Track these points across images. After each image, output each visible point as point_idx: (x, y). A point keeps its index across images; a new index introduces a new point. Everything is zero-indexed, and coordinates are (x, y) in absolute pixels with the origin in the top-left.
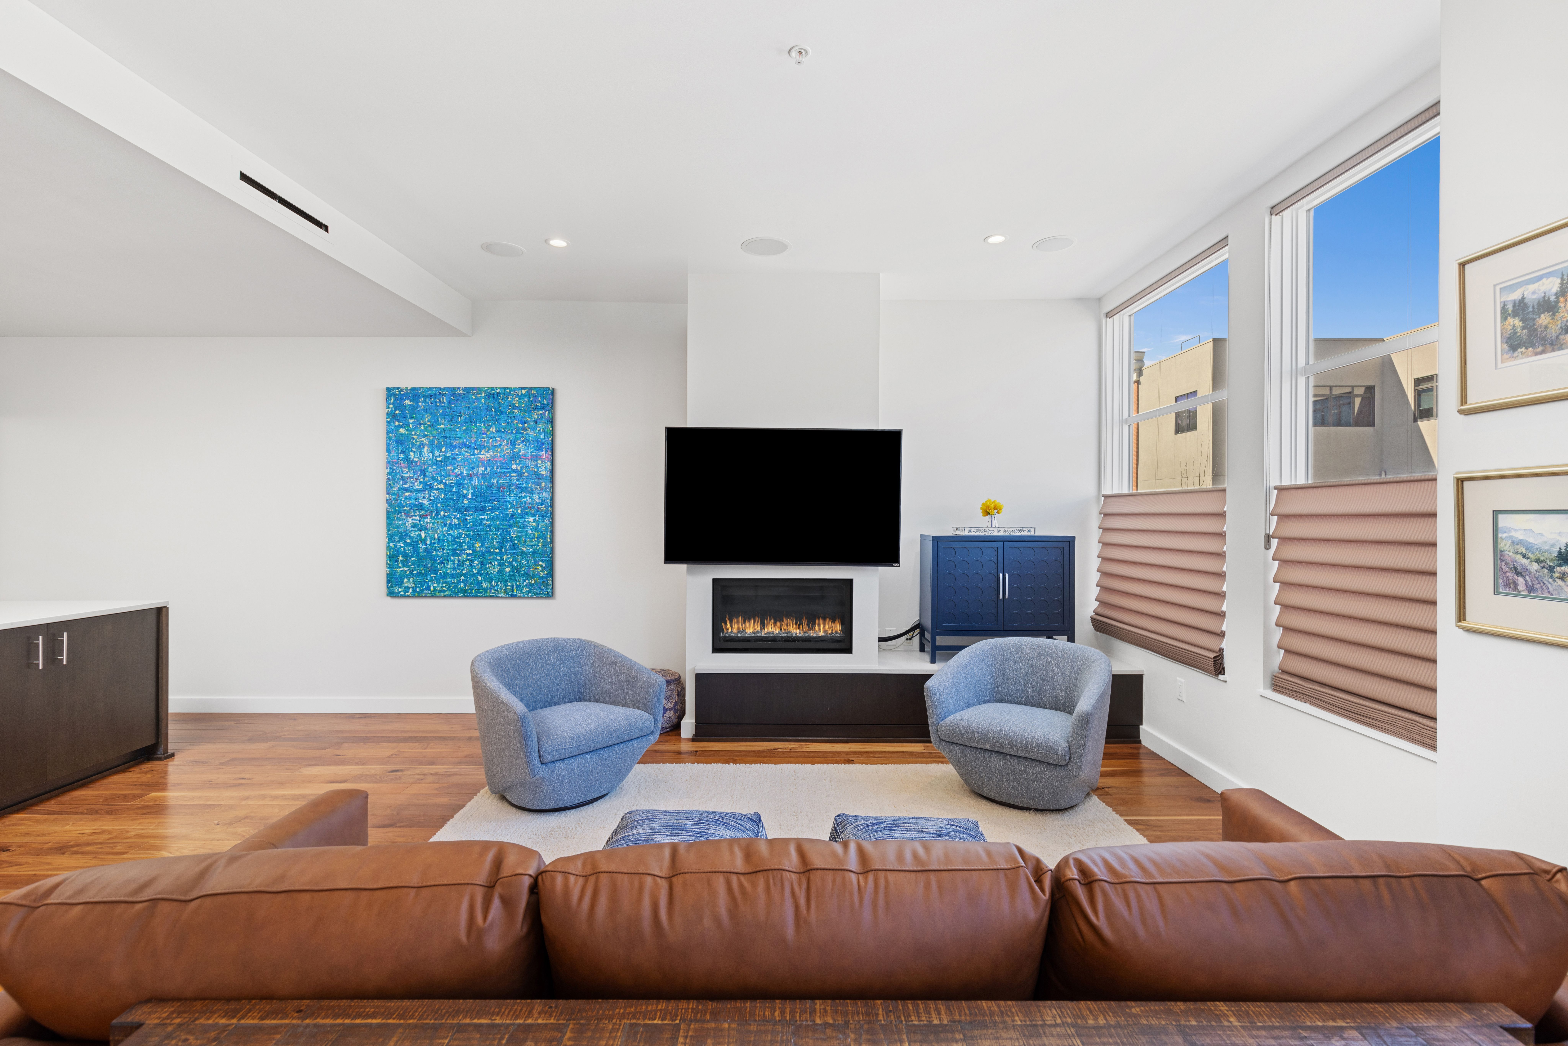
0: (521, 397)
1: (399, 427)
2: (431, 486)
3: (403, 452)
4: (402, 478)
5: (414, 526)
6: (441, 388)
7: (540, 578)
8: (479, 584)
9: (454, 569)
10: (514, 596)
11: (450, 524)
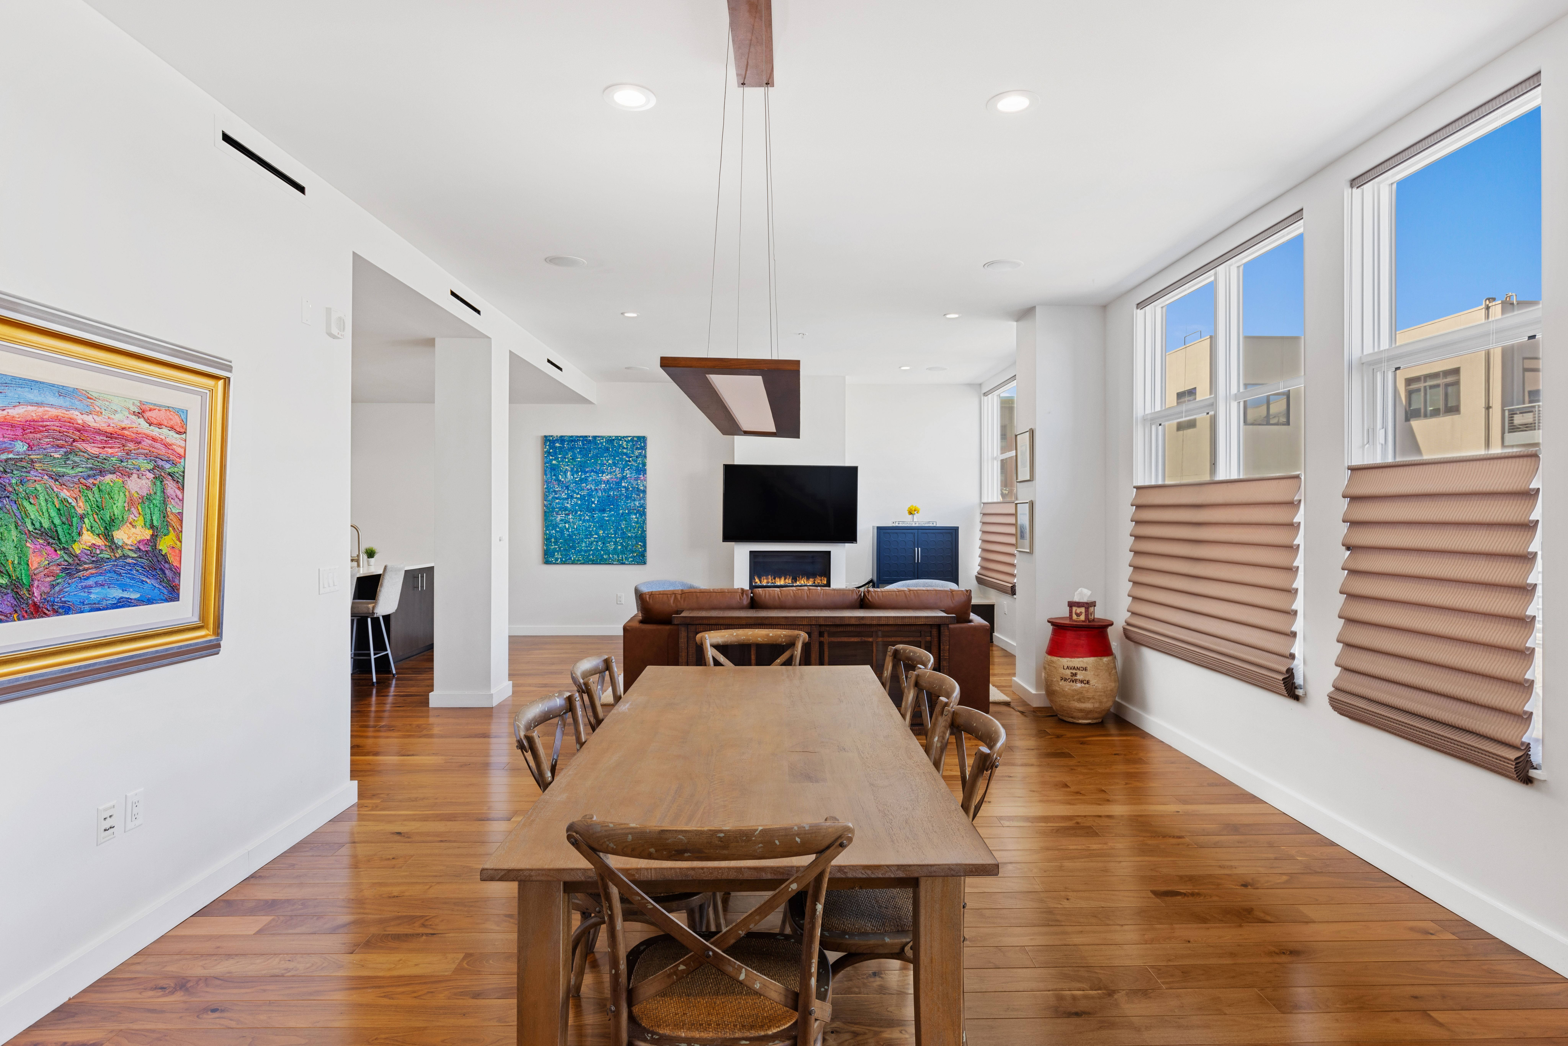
0: (628, 442)
1: (552, 460)
2: (572, 497)
3: (554, 475)
4: (554, 491)
5: (561, 520)
6: (578, 437)
7: (640, 552)
8: (602, 556)
9: (586, 547)
10: (623, 564)
11: (584, 519)
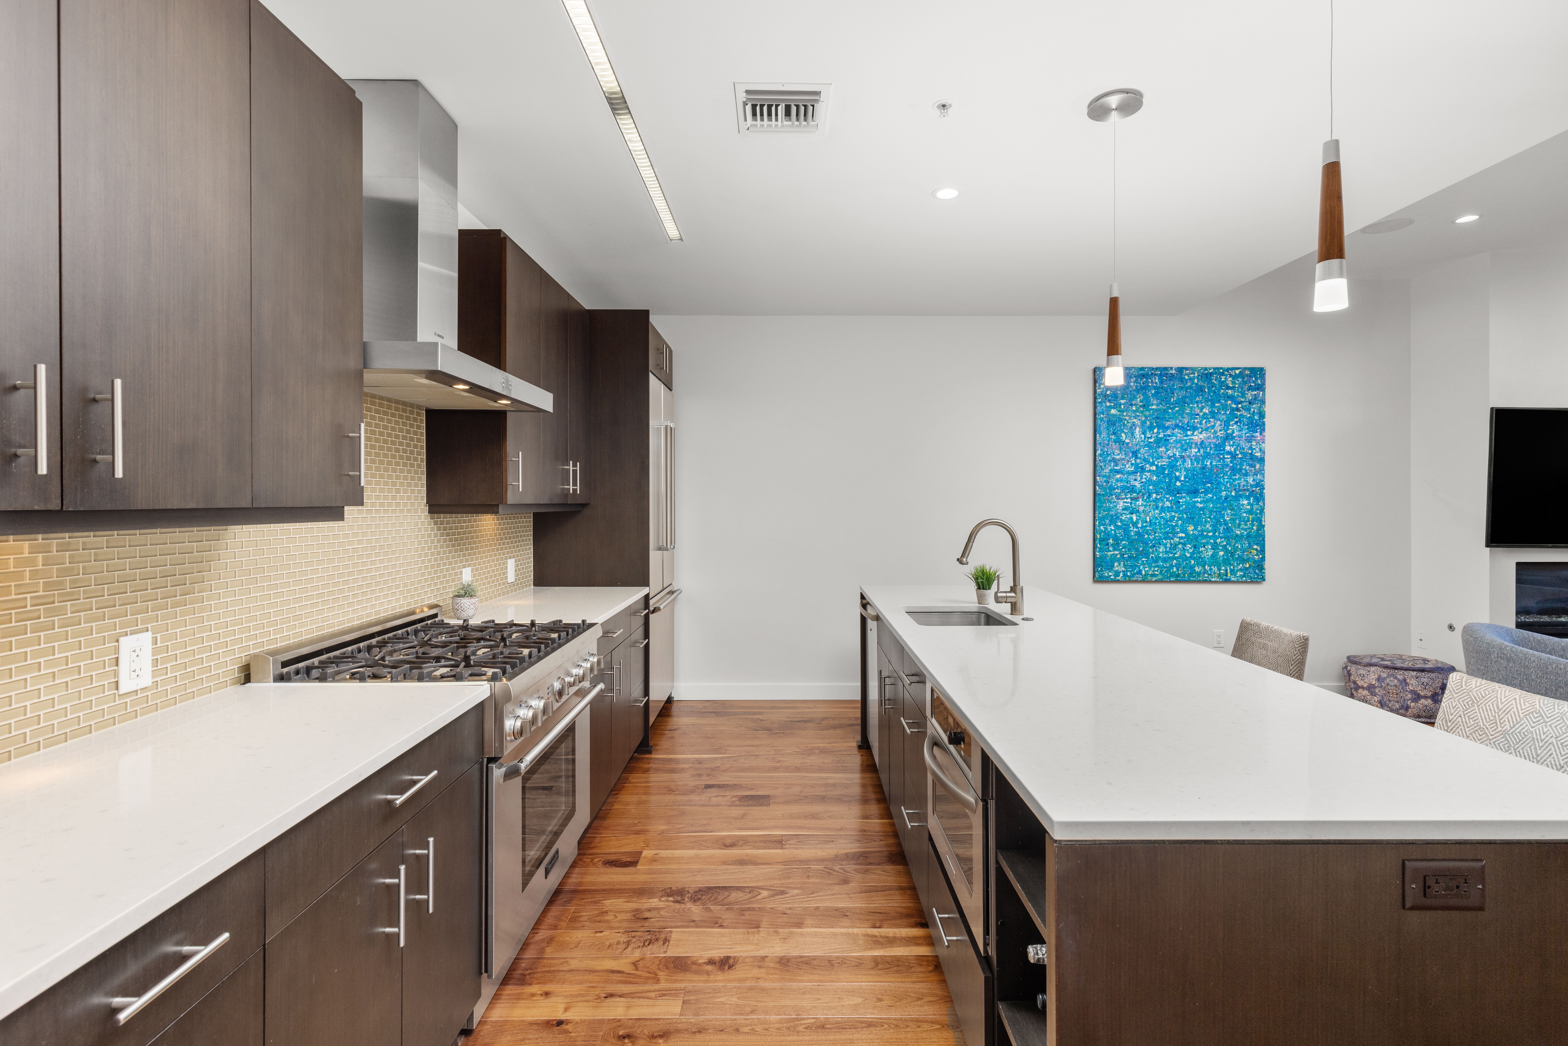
0: (1234, 377)
1: (1110, 407)
2: (1143, 468)
3: (1114, 433)
4: (1114, 460)
5: (1125, 509)
6: (1153, 369)
7: (1255, 562)
8: (1192, 568)
9: (1167, 552)
10: (1227, 581)
11: (1162, 507)
